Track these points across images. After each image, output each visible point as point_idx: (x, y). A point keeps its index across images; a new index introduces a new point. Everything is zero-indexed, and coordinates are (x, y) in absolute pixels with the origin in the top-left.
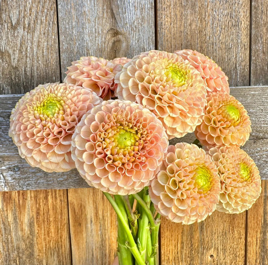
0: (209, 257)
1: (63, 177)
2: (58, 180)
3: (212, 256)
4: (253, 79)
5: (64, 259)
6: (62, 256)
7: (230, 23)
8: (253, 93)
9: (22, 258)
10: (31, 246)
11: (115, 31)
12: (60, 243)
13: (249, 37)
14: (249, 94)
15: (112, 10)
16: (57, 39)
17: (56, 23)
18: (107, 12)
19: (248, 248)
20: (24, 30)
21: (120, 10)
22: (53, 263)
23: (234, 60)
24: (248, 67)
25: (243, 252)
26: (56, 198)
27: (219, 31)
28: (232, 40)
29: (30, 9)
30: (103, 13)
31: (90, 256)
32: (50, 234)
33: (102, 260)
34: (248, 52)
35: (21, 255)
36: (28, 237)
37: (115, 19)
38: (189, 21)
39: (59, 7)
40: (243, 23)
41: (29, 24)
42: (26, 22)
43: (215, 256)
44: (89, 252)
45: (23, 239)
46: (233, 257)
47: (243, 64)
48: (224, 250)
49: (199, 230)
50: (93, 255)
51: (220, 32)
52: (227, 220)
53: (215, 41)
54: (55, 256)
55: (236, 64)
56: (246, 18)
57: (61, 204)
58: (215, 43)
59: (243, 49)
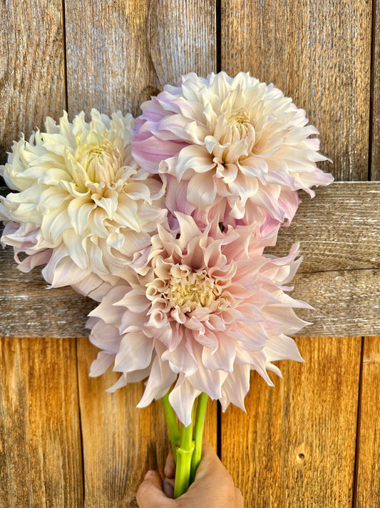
0: (298, 457)
1: (65, 318)
2: (59, 322)
3: (302, 456)
4: (374, 173)
5: (70, 447)
6: (68, 443)
7: (338, 80)
8: (373, 192)
9: (8, 442)
10: (21, 424)
11: (155, 90)
12: (64, 423)
13: (369, 103)
14: (367, 193)
15: (150, 57)
16: (64, 102)
17: (62, 77)
18: (142, 61)
19: (361, 445)
20: (15, 89)
21: (162, 58)
22: (53, 452)
23: (344, 140)
24: (367, 151)
25: (353, 452)
26: (58, 352)
27: (320, 93)
28: (342, 107)
29: (25, 57)
30: (136, 60)
31: (111, 445)
32: (50, 408)
33: (129, 452)
34: (368, 127)
35: (6, 437)
36: (16, 411)
37: (155, 71)
38: (272, 76)
39: (69, 52)
40: (359, 80)
41: (23, 79)
42: (18, 77)
43: (307, 456)
44: (108, 439)
45: (8, 413)
46: (336, 459)
47: (359, 146)
48: (322, 447)
49: (282, 414)
50: (114, 443)
51: (322, 94)
52: (328, 399)
53: (313, 109)
54: (56, 442)
55: (347, 147)
56: (363, 73)
57: (67, 361)
58: (314, 112)
59: (359, 123)
